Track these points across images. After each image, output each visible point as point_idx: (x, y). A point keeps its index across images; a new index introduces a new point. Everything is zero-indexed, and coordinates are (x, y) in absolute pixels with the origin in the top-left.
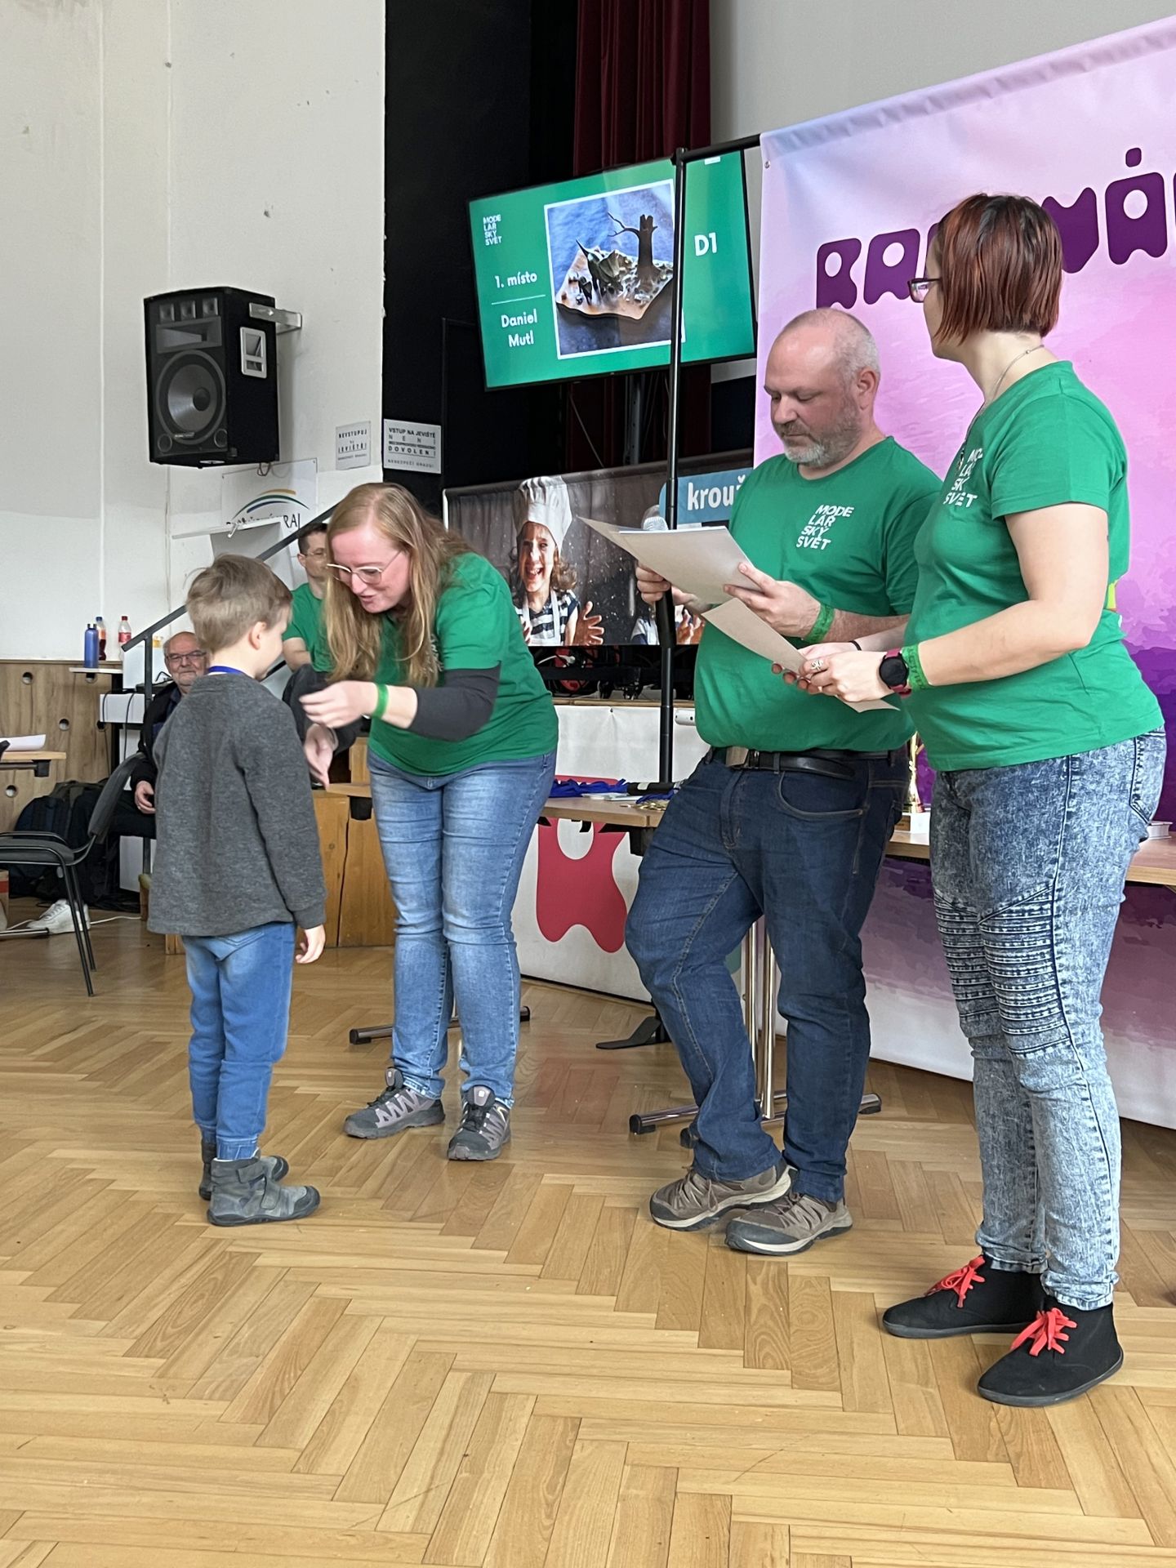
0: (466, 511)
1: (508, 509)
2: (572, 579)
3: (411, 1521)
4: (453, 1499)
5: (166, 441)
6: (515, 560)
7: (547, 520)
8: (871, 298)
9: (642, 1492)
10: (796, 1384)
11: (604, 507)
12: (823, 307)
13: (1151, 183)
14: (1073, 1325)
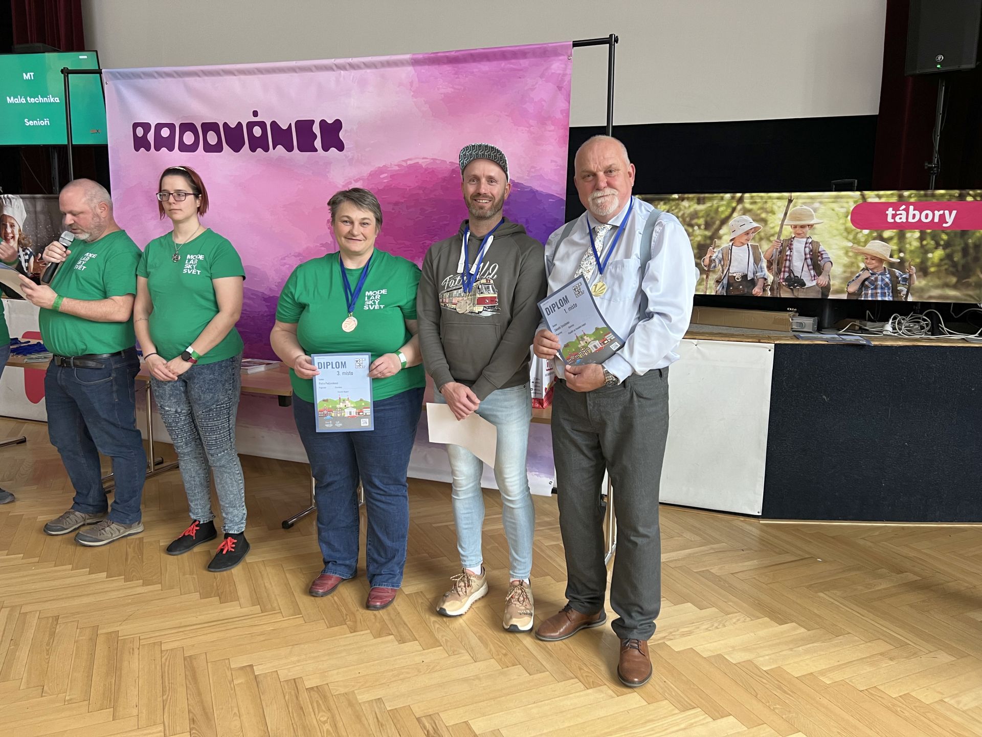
2: (29, 242)
4: (9, 656)
7: (13, 213)
8: (157, 149)
9: (84, 638)
10: (144, 584)
11: (42, 212)
12: (137, 149)
13: (262, 125)
14: (236, 541)
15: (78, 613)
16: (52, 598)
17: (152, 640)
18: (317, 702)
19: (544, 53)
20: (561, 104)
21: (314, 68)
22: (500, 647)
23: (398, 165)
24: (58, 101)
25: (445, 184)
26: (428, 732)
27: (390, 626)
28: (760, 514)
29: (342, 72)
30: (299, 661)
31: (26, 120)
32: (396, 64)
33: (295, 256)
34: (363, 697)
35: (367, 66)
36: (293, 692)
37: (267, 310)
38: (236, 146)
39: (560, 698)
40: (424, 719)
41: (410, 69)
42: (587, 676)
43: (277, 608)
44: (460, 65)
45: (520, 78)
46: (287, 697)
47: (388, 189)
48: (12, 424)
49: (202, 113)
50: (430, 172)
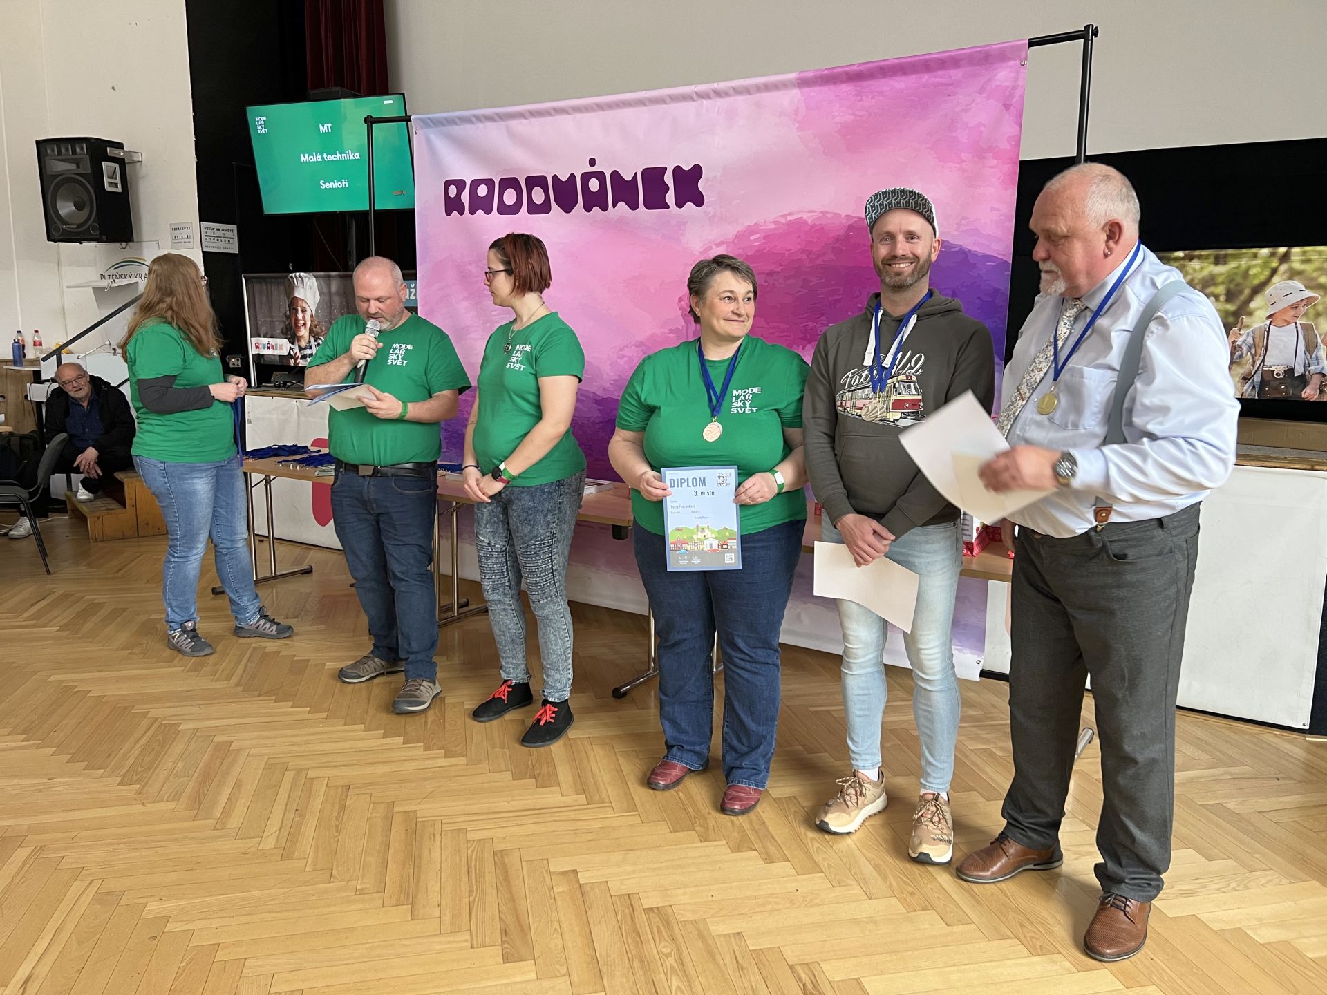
0: (257, 287)
1: (282, 288)
2: (322, 330)
3: (273, 844)
4: (293, 830)
5: (57, 229)
6: (288, 317)
7: (305, 296)
8: (472, 212)
9: (378, 815)
10: (447, 756)
11: (338, 293)
12: (448, 213)
13: (600, 176)
14: (556, 710)
15: (371, 784)
16: (341, 763)
17: (456, 827)
18: (658, 927)
19: (986, 58)
20: (1009, 129)
21: (668, 99)
22: (904, 882)
23: (775, 222)
24: (359, 157)
25: (838, 245)
26: (804, 985)
27: (752, 838)
28: (1307, 727)
29: (704, 101)
30: (634, 872)
31: (322, 182)
32: (776, 87)
33: (636, 346)
34: (718, 928)
35: (738, 91)
36: (627, 911)
37: (600, 415)
38: (567, 206)
39: (993, 963)
40: (799, 968)
41: (795, 93)
42: (1032, 937)
43: (607, 800)
44: (865, 83)
45: (949, 96)
46: (619, 917)
47: (760, 255)
48: (297, 550)
49: (527, 165)
50: (818, 230)
